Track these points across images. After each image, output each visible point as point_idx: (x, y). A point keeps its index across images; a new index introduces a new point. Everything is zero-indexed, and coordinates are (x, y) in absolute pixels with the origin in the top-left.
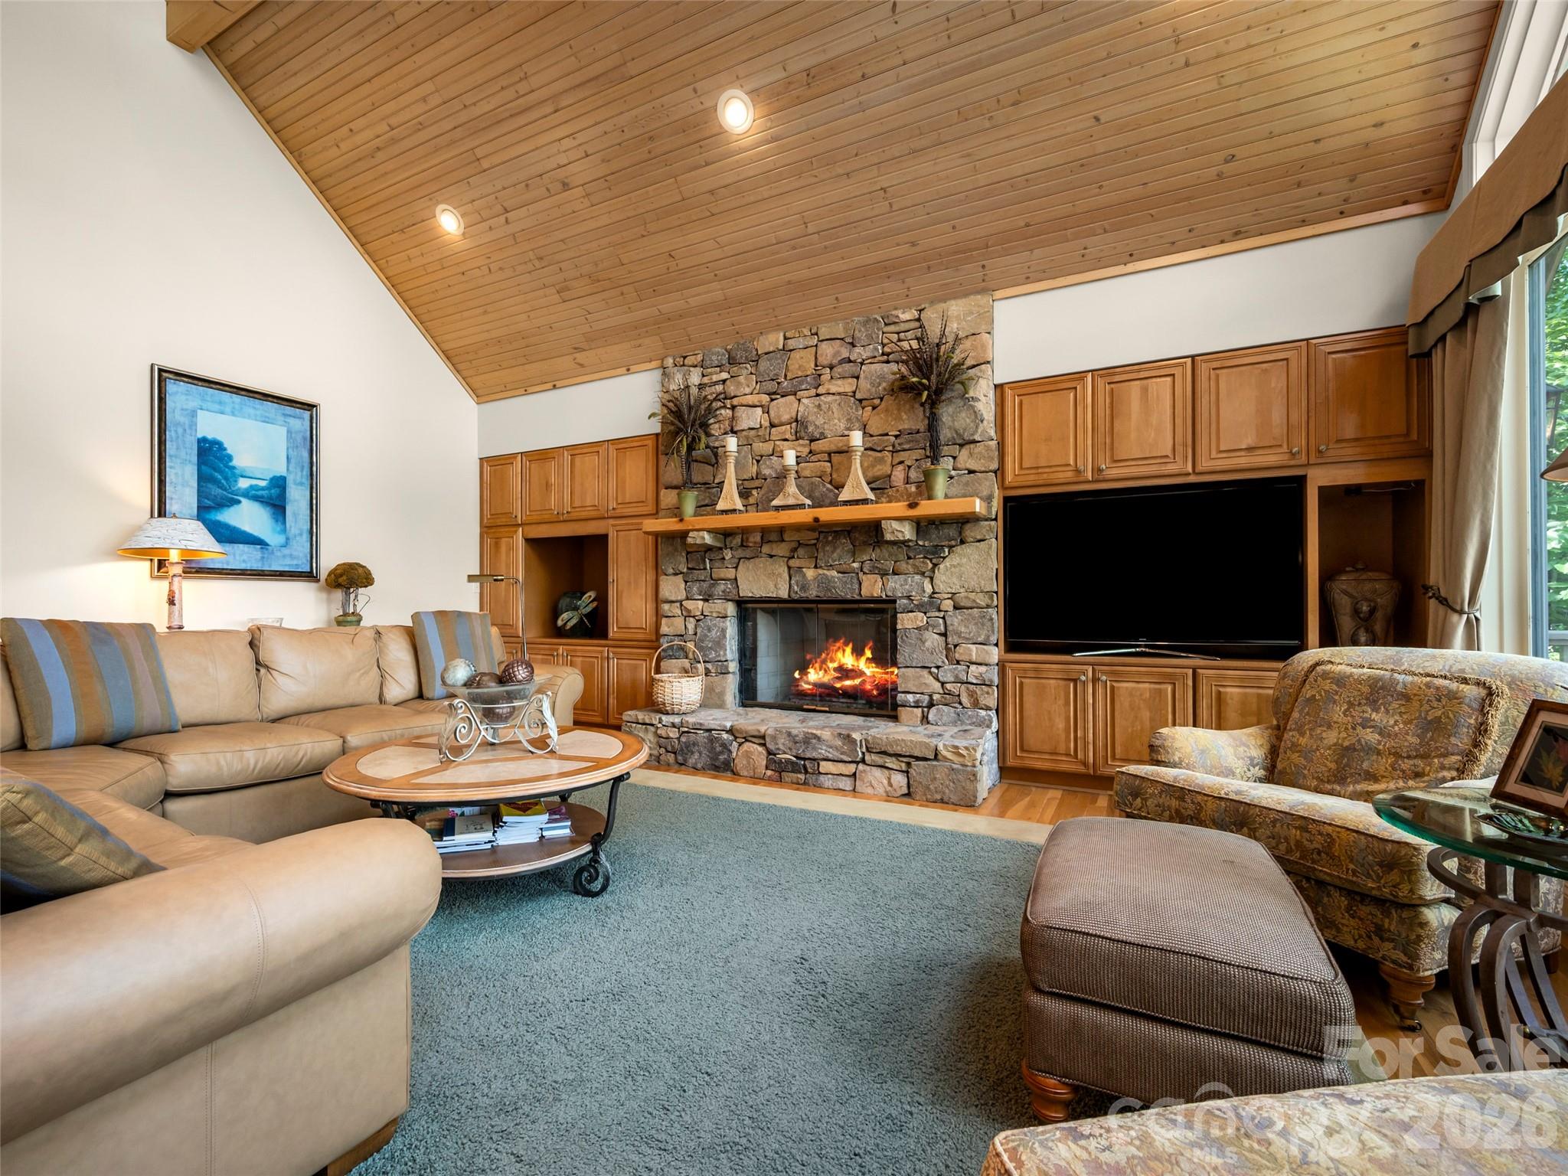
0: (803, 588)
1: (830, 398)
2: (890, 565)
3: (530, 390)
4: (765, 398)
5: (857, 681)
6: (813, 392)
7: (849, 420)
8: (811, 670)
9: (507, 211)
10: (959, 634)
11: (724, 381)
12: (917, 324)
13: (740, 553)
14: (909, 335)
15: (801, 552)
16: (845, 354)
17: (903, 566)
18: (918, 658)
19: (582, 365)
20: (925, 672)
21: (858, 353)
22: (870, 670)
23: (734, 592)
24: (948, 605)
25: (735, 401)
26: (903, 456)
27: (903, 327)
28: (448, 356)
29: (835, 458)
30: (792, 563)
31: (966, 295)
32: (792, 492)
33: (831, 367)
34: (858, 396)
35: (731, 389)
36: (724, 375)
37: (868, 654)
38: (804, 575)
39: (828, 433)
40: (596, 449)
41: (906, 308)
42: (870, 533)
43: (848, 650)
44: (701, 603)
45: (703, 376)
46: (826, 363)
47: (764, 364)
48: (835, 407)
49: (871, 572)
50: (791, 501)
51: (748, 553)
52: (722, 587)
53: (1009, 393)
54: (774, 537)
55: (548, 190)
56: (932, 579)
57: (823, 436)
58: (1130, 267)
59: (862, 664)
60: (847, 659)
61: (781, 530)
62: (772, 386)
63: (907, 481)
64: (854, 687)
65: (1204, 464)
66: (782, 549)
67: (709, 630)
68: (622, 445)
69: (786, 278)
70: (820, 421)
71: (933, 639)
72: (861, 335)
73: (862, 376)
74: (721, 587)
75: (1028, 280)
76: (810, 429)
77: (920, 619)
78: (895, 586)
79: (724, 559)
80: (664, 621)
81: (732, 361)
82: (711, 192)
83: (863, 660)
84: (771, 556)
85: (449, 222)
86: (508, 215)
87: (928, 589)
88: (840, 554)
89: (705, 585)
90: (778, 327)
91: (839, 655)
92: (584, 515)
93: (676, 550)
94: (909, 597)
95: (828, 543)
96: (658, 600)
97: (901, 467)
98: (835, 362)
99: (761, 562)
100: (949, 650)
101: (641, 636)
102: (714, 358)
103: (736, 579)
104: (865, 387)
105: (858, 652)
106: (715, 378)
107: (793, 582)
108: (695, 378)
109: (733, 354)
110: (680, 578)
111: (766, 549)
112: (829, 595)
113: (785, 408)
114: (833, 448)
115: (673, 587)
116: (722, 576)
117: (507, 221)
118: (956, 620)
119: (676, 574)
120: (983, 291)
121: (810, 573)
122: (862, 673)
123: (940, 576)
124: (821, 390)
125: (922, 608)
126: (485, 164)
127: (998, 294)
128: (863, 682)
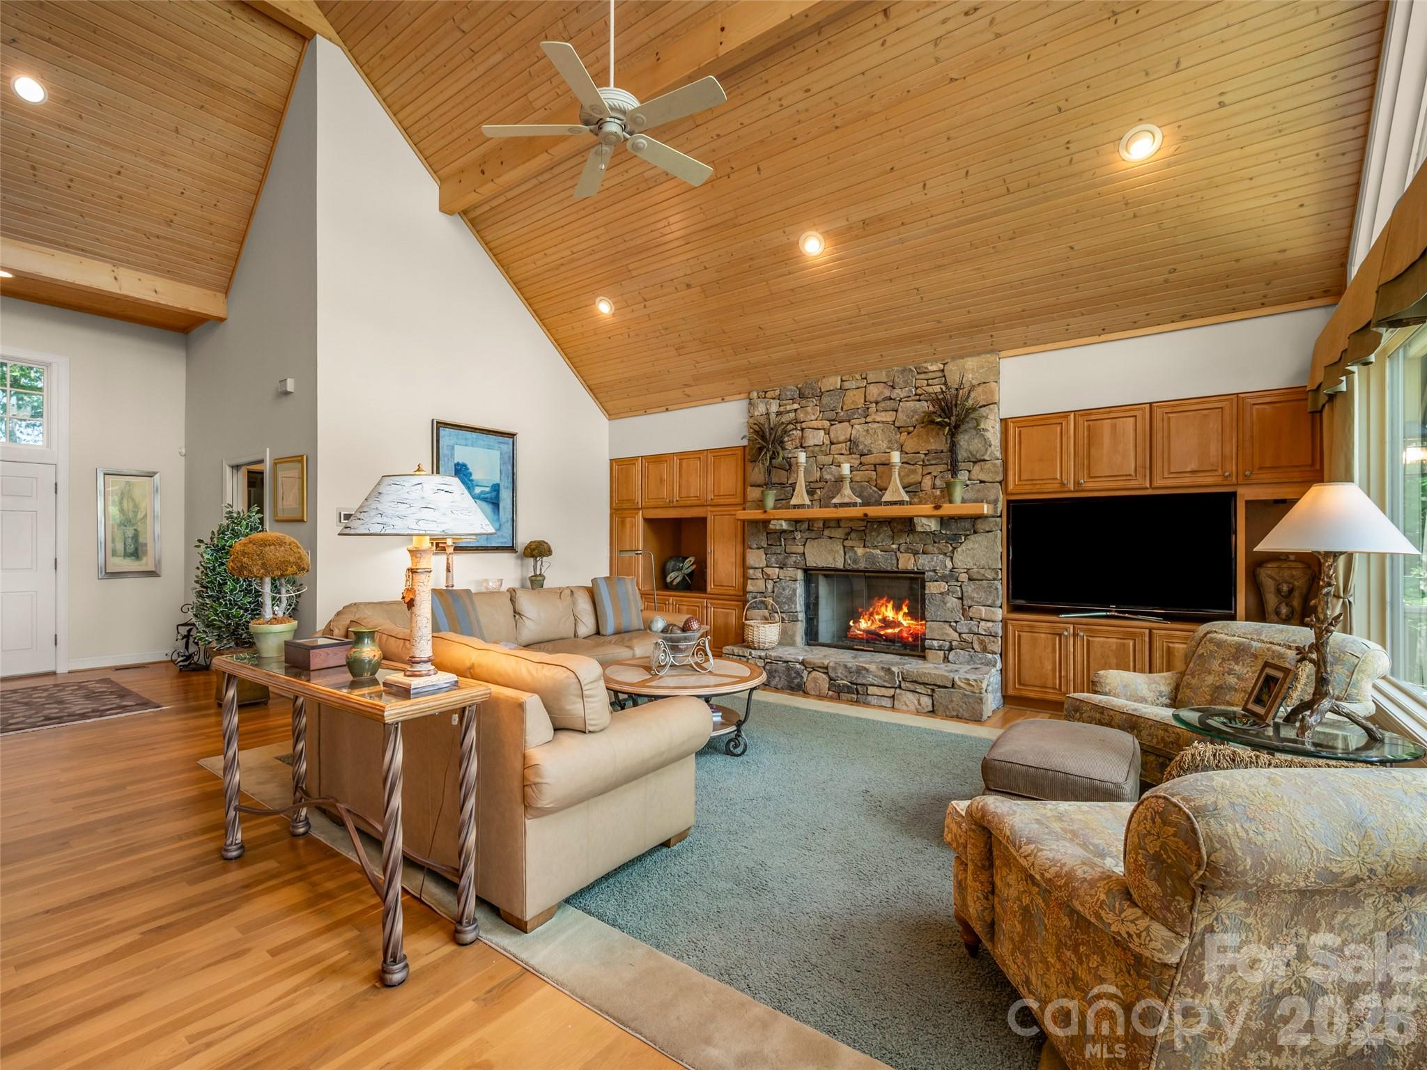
0: (855, 561)
1: (876, 425)
2: (920, 547)
3: (648, 411)
4: (827, 424)
5: (897, 630)
6: (863, 420)
7: (889, 441)
8: (862, 621)
9: (645, 300)
10: (972, 599)
11: (796, 410)
12: (940, 374)
13: (807, 535)
14: (936, 381)
15: (853, 535)
16: (887, 393)
17: (930, 548)
18: (942, 614)
19: (689, 396)
20: (946, 626)
21: (897, 393)
22: (906, 622)
23: (803, 562)
24: (964, 577)
25: (804, 425)
26: (930, 469)
27: (931, 376)
28: (592, 389)
29: (879, 468)
30: (846, 543)
31: (979, 354)
32: (847, 494)
33: (877, 403)
34: (897, 424)
35: (801, 416)
36: (796, 406)
37: (905, 609)
38: (855, 553)
39: (874, 451)
40: (698, 456)
41: (934, 362)
42: (908, 524)
43: (890, 606)
44: (777, 570)
45: (780, 406)
46: (872, 400)
47: (825, 400)
48: (879, 432)
49: (906, 552)
50: (846, 500)
51: (813, 535)
52: (794, 559)
53: (1011, 425)
54: (833, 524)
55: (676, 288)
56: (952, 558)
57: (870, 452)
58: (1103, 338)
59: (900, 617)
60: (890, 613)
61: (838, 522)
62: (832, 415)
63: (934, 487)
64: (894, 634)
65: (1158, 482)
66: (839, 533)
67: (784, 590)
68: (718, 454)
69: (844, 342)
70: (868, 442)
71: (952, 602)
72: (900, 380)
73: (900, 410)
74: (793, 558)
75: (1025, 345)
76: (861, 447)
77: (943, 586)
78: (924, 562)
79: (795, 538)
80: (749, 581)
81: (802, 396)
82: (792, 290)
83: (901, 614)
84: (831, 538)
85: (604, 308)
86: (646, 303)
87: (949, 565)
88: (883, 538)
89: (781, 557)
90: (836, 373)
91: (883, 609)
92: (689, 503)
93: (759, 531)
94: (934, 571)
95: (875, 530)
96: (744, 567)
97: (929, 477)
98: (879, 399)
99: (824, 542)
100: (965, 610)
101: (732, 592)
102: (788, 393)
103: (804, 553)
104: (902, 418)
105: (897, 608)
106: (789, 408)
107: (847, 557)
108: (774, 408)
109: (803, 391)
110: (761, 552)
111: (826, 533)
112: (874, 568)
113: (841, 431)
114: (878, 461)
115: (756, 558)
116: (794, 551)
117: (645, 306)
118: (969, 589)
119: (758, 548)
120: (992, 351)
121: (860, 551)
122: (899, 624)
123: (958, 556)
124: (869, 419)
125: (944, 578)
126: (634, 273)
127: (1003, 354)
128: (901, 631)
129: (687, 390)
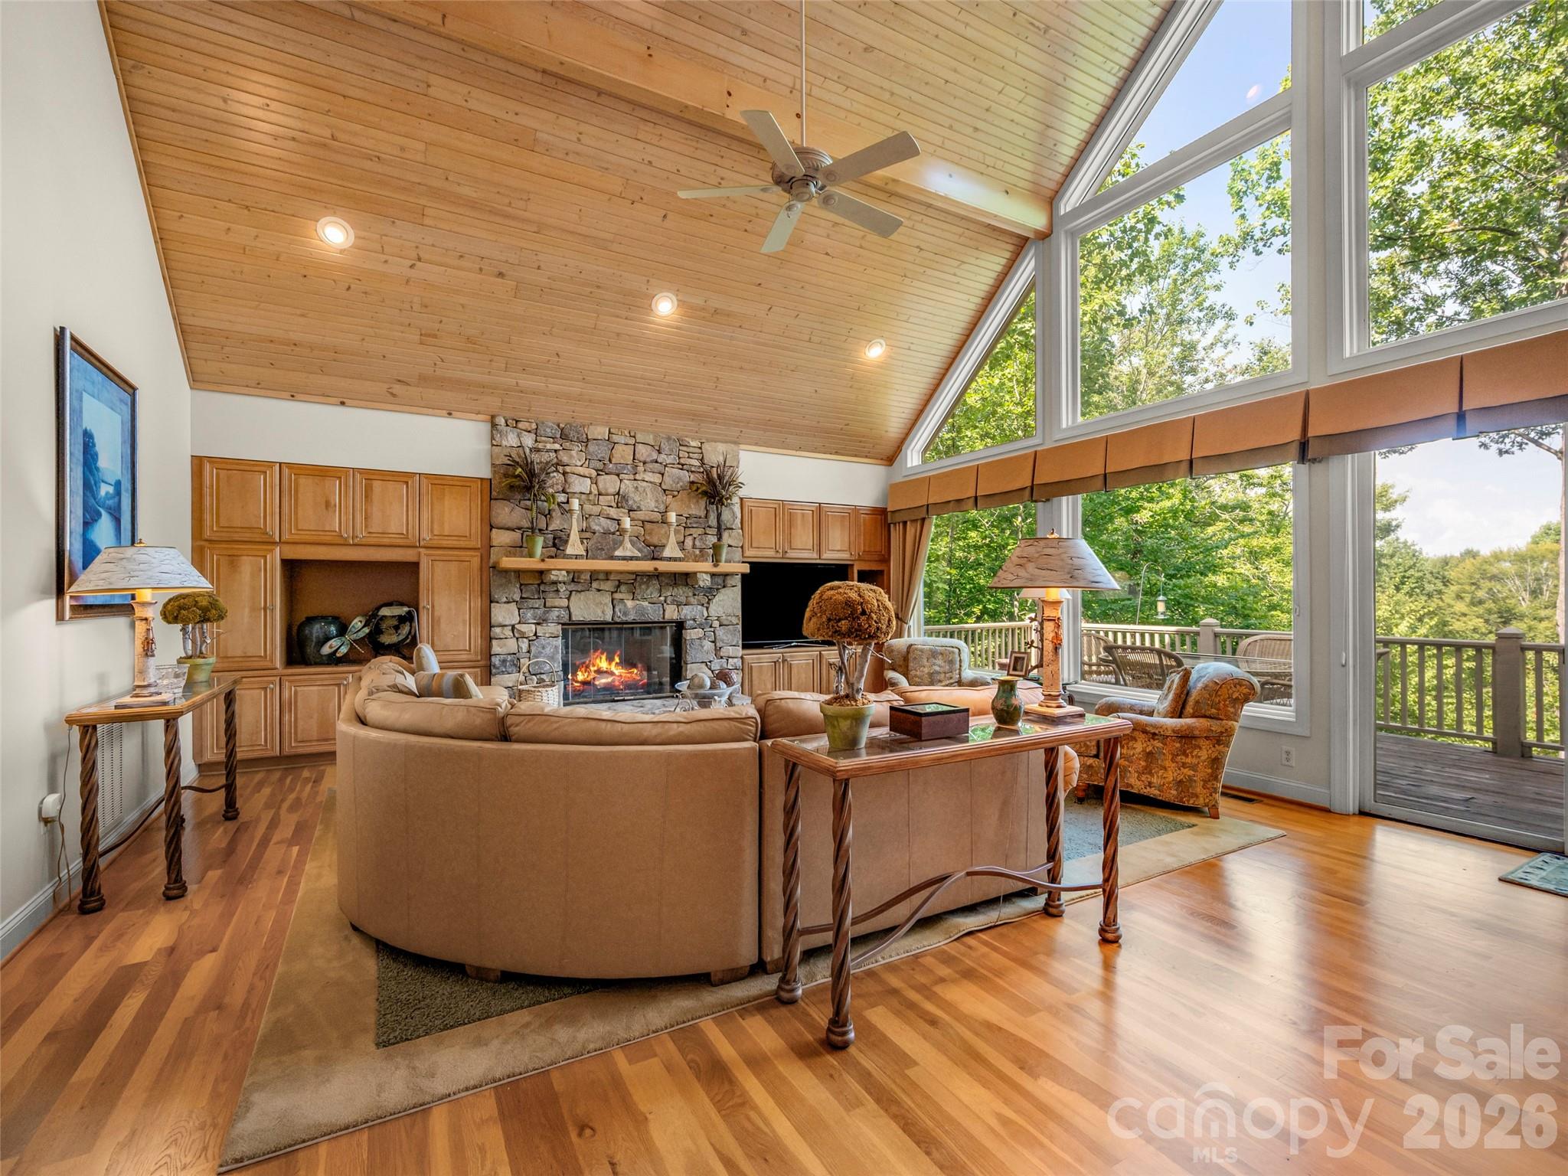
0: (625, 614)
1: (645, 484)
2: (683, 599)
4: (594, 473)
5: (610, 680)
6: (632, 477)
7: (657, 501)
8: (579, 673)
9: (419, 259)
10: (722, 641)
11: (556, 451)
12: (700, 451)
13: (572, 587)
14: (696, 456)
15: (623, 588)
16: (655, 456)
17: (692, 600)
18: (700, 657)
19: (394, 395)
20: (703, 665)
21: (662, 458)
22: (617, 671)
23: (567, 617)
24: (716, 624)
25: (568, 469)
26: (692, 531)
27: (691, 450)
29: (648, 526)
30: (617, 596)
31: (726, 442)
32: (627, 549)
33: (644, 463)
34: (664, 487)
35: (565, 459)
36: (557, 446)
37: (617, 660)
38: (625, 605)
39: (642, 507)
40: (405, 479)
41: (693, 439)
42: (685, 579)
43: (604, 657)
44: (533, 626)
45: (536, 441)
46: (642, 459)
47: (592, 447)
48: (648, 490)
49: (672, 604)
50: (629, 554)
51: (579, 588)
52: (557, 613)
53: (745, 504)
54: (601, 576)
55: (481, 269)
56: (707, 608)
57: (639, 509)
58: (798, 453)
59: (613, 668)
60: (603, 664)
61: (607, 574)
62: (600, 466)
63: (694, 546)
64: (608, 684)
65: (825, 556)
66: (608, 586)
67: (543, 648)
68: (441, 483)
70: (637, 498)
71: (708, 645)
72: (665, 447)
73: (666, 474)
74: (555, 614)
75: (756, 444)
76: (630, 503)
77: (699, 632)
78: (687, 612)
79: (558, 591)
80: (494, 642)
81: (564, 436)
83: (614, 664)
84: (599, 590)
85: (334, 234)
86: (418, 264)
87: (706, 614)
88: (652, 591)
89: (539, 612)
90: (606, 423)
91: (598, 661)
92: (386, 541)
93: (510, 582)
94: (694, 620)
95: (644, 583)
96: (488, 623)
97: (690, 538)
98: (648, 460)
99: (591, 595)
100: (717, 650)
101: (464, 657)
102: (548, 430)
103: (568, 607)
104: (668, 483)
105: (610, 660)
106: (549, 446)
107: (617, 610)
108: (529, 441)
109: (566, 431)
110: (513, 606)
111: (595, 585)
112: (643, 619)
113: (609, 483)
114: (647, 519)
115: (504, 614)
116: (557, 604)
117: (412, 266)
118: (720, 632)
119: (508, 602)
120: (736, 443)
121: (630, 604)
122: (612, 674)
123: (713, 607)
124: (637, 477)
125: (701, 626)
126: (427, 221)
127: (742, 447)
128: (613, 681)
129: (397, 388)
